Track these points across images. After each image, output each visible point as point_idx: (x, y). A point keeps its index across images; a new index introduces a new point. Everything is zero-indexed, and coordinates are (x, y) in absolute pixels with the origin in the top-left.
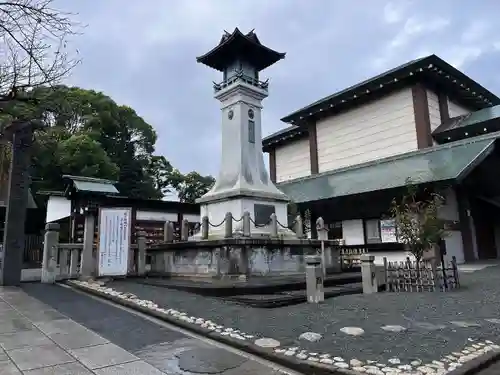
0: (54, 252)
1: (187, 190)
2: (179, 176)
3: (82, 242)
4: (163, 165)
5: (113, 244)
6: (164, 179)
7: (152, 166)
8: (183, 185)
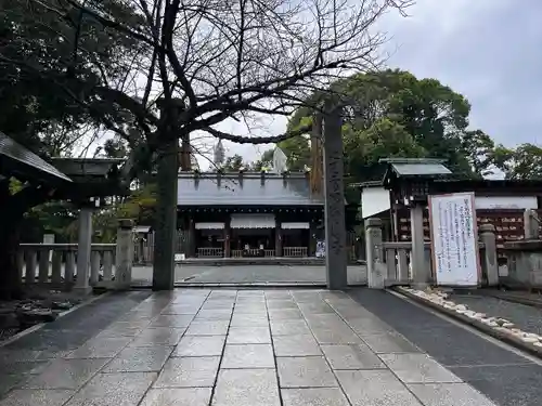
0: (378, 252)
1: (517, 170)
2: (505, 151)
3: (410, 240)
4: (480, 141)
5: (453, 243)
6: (482, 158)
7: (465, 145)
8: (511, 163)
